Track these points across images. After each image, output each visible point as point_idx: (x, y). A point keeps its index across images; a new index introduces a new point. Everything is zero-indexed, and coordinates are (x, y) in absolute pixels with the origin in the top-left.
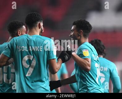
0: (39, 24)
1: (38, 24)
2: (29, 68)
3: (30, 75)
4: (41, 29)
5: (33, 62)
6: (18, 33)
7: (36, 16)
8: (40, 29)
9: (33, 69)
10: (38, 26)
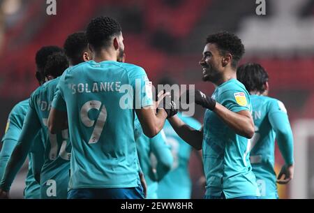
0: (115, 40)
1: (112, 42)
2: (94, 126)
3: (96, 141)
4: (120, 50)
5: (101, 113)
6: (84, 58)
7: (106, 24)
8: (118, 50)
9: (101, 129)
10: (112, 45)
